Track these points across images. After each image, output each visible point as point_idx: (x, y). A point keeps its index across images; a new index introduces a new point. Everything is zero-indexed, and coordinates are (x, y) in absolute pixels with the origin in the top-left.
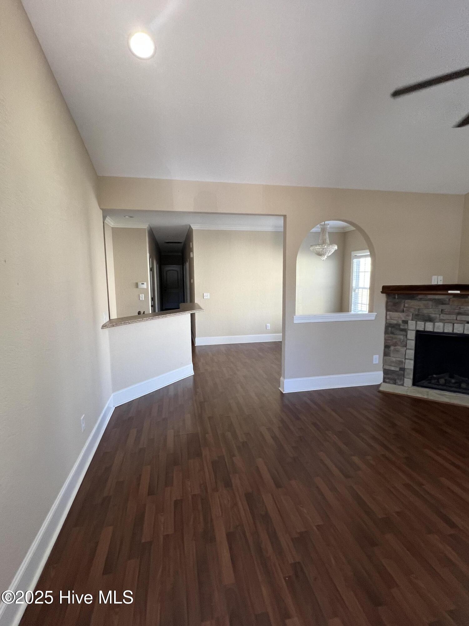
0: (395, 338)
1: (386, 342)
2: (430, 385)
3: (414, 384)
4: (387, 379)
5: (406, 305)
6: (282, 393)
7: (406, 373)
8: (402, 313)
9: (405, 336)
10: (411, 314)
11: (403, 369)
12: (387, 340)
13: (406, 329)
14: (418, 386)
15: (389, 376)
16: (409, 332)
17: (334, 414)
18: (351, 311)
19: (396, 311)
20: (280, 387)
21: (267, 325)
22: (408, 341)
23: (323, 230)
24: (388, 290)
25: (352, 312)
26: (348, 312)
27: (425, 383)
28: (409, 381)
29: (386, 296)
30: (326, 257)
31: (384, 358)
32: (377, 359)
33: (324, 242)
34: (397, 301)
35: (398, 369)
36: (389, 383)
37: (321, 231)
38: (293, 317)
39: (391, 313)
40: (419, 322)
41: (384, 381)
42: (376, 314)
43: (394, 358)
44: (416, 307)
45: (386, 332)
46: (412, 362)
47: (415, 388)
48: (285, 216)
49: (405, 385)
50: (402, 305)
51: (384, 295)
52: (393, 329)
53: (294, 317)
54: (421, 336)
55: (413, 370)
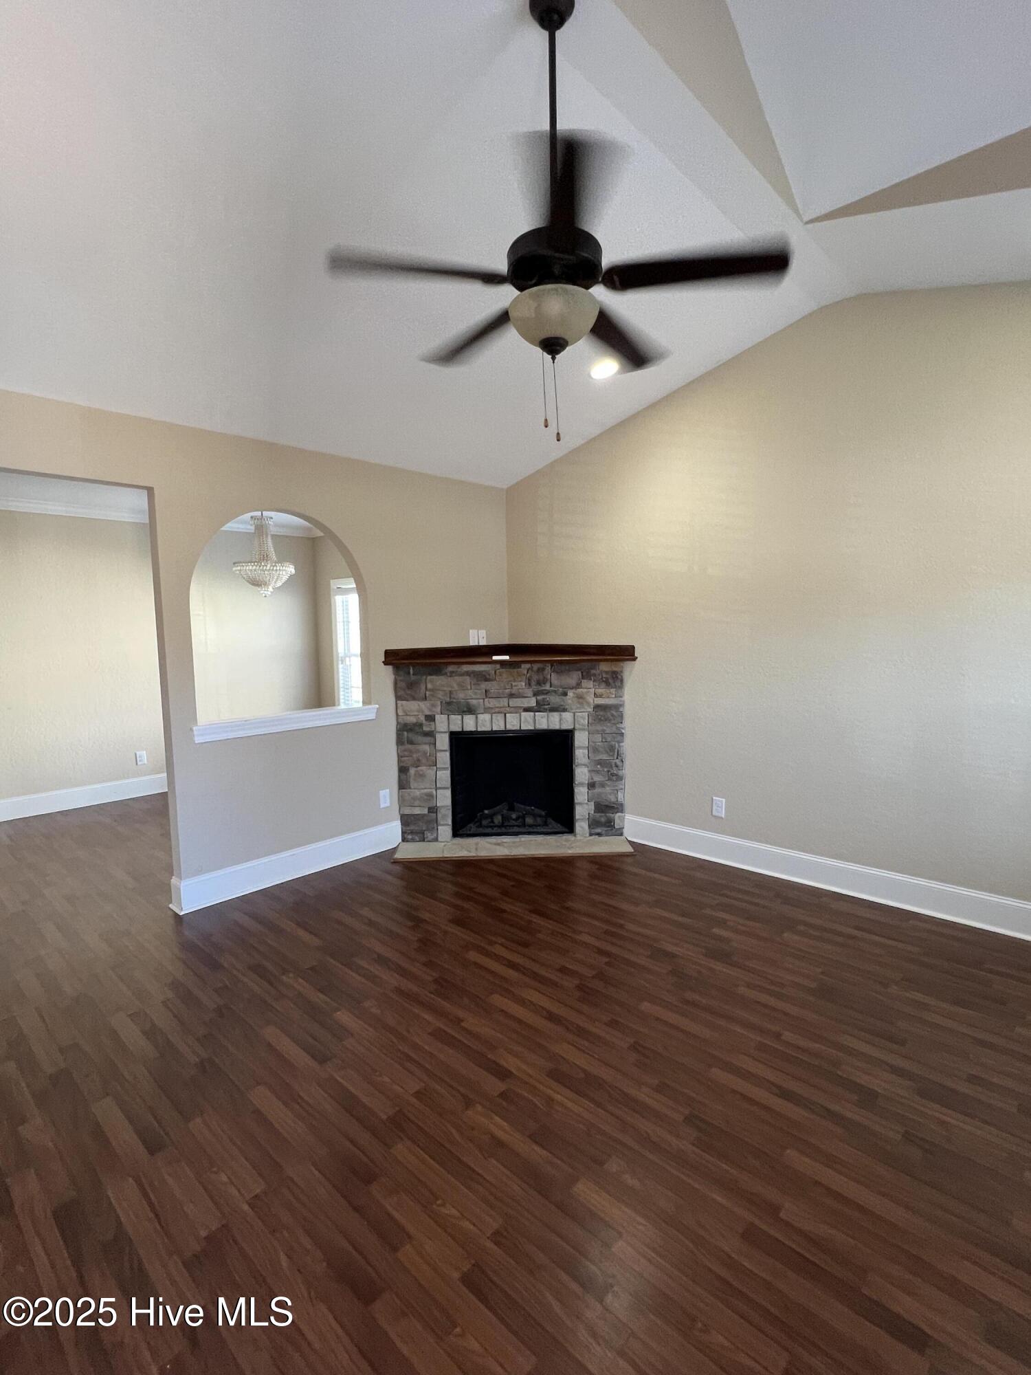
0: (418, 751)
1: (401, 761)
2: (481, 830)
3: (456, 834)
4: (409, 834)
5: (429, 686)
6: (176, 915)
7: (439, 816)
8: (423, 702)
9: (432, 746)
10: (439, 703)
11: (433, 810)
12: (402, 757)
13: (433, 731)
14: (462, 836)
15: (412, 827)
16: (438, 736)
17: (301, 933)
18: (339, 705)
19: (414, 699)
20: (171, 903)
21: (138, 753)
22: (438, 754)
23: (261, 529)
24: (394, 658)
25: (342, 706)
26: (334, 705)
27: (473, 828)
28: (445, 830)
29: (394, 668)
30: (272, 590)
31: (400, 793)
32: (387, 796)
33: (264, 558)
34: (413, 678)
35: (426, 811)
36: (413, 840)
37: (255, 529)
38: (191, 730)
39: (404, 702)
40: (452, 717)
41: (404, 840)
42: (377, 706)
43: (418, 789)
44: (445, 689)
45: (399, 742)
46: (448, 793)
47: (459, 840)
48: (150, 490)
49: (439, 839)
50: (423, 687)
51: (390, 668)
52: (410, 735)
53: (194, 728)
54: (459, 741)
55: (450, 808)
